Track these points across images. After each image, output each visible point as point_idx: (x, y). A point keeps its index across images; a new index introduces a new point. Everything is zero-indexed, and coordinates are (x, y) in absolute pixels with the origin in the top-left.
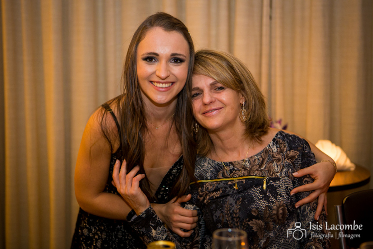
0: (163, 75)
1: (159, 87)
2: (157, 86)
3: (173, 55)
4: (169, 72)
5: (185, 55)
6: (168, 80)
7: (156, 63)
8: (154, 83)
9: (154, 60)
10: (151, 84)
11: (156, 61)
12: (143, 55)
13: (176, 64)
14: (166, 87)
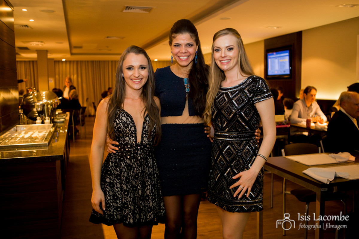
0: (137, 76)
1: (136, 82)
2: (134, 81)
3: (140, 66)
4: (139, 74)
5: (146, 65)
6: (140, 78)
7: (133, 70)
8: (133, 80)
9: (131, 69)
10: (131, 80)
11: (133, 69)
12: (126, 67)
13: (142, 70)
14: (138, 82)
